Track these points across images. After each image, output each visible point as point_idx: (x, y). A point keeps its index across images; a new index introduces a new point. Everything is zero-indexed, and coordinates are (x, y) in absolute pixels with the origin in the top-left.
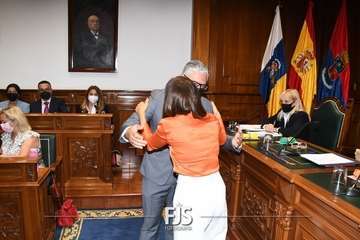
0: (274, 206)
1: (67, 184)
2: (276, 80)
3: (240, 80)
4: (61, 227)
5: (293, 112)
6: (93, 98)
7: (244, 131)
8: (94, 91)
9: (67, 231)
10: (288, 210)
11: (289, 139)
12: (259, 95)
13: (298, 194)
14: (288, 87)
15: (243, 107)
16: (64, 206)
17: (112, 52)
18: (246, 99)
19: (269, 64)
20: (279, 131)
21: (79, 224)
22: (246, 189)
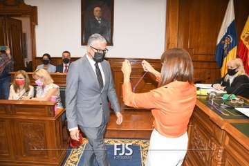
2: (228, 51)
3: (201, 51)
4: (72, 148)
5: (236, 75)
7: (198, 89)
9: (75, 150)
10: (220, 149)
13: (228, 138)
14: (237, 57)
15: (203, 70)
17: (110, 31)
18: (205, 65)
19: (224, 39)
20: (225, 90)
22: (195, 131)
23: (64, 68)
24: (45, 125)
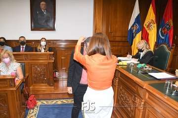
0: (135, 99)
1: (31, 88)
3: (118, 34)
4: (29, 109)
8: (44, 40)
9: (32, 111)
10: (142, 102)
11: (143, 65)
12: (128, 42)
15: (119, 47)
16: (30, 99)
18: (121, 44)
21: (38, 107)
22: (121, 90)
23: (21, 49)
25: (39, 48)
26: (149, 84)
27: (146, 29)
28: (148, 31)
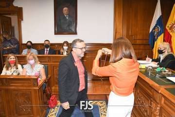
0: (151, 104)
1: (53, 88)
2: (158, 37)
3: (139, 37)
4: (50, 108)
6: (65, 48)
9: (53, 110)
10: (158, 107)
11: (162, 68)
12: (149, 45)
13: (163, 99)
16: (51, 98)
17: (75, 24)
18: (142, 47)
19: (154, 28)
21: (58, 107)
22: (138, 94)
24: (31, 92)
25: (62, 51)
26: (165, 89)
27: (169, 31)
28: (171, 33)
